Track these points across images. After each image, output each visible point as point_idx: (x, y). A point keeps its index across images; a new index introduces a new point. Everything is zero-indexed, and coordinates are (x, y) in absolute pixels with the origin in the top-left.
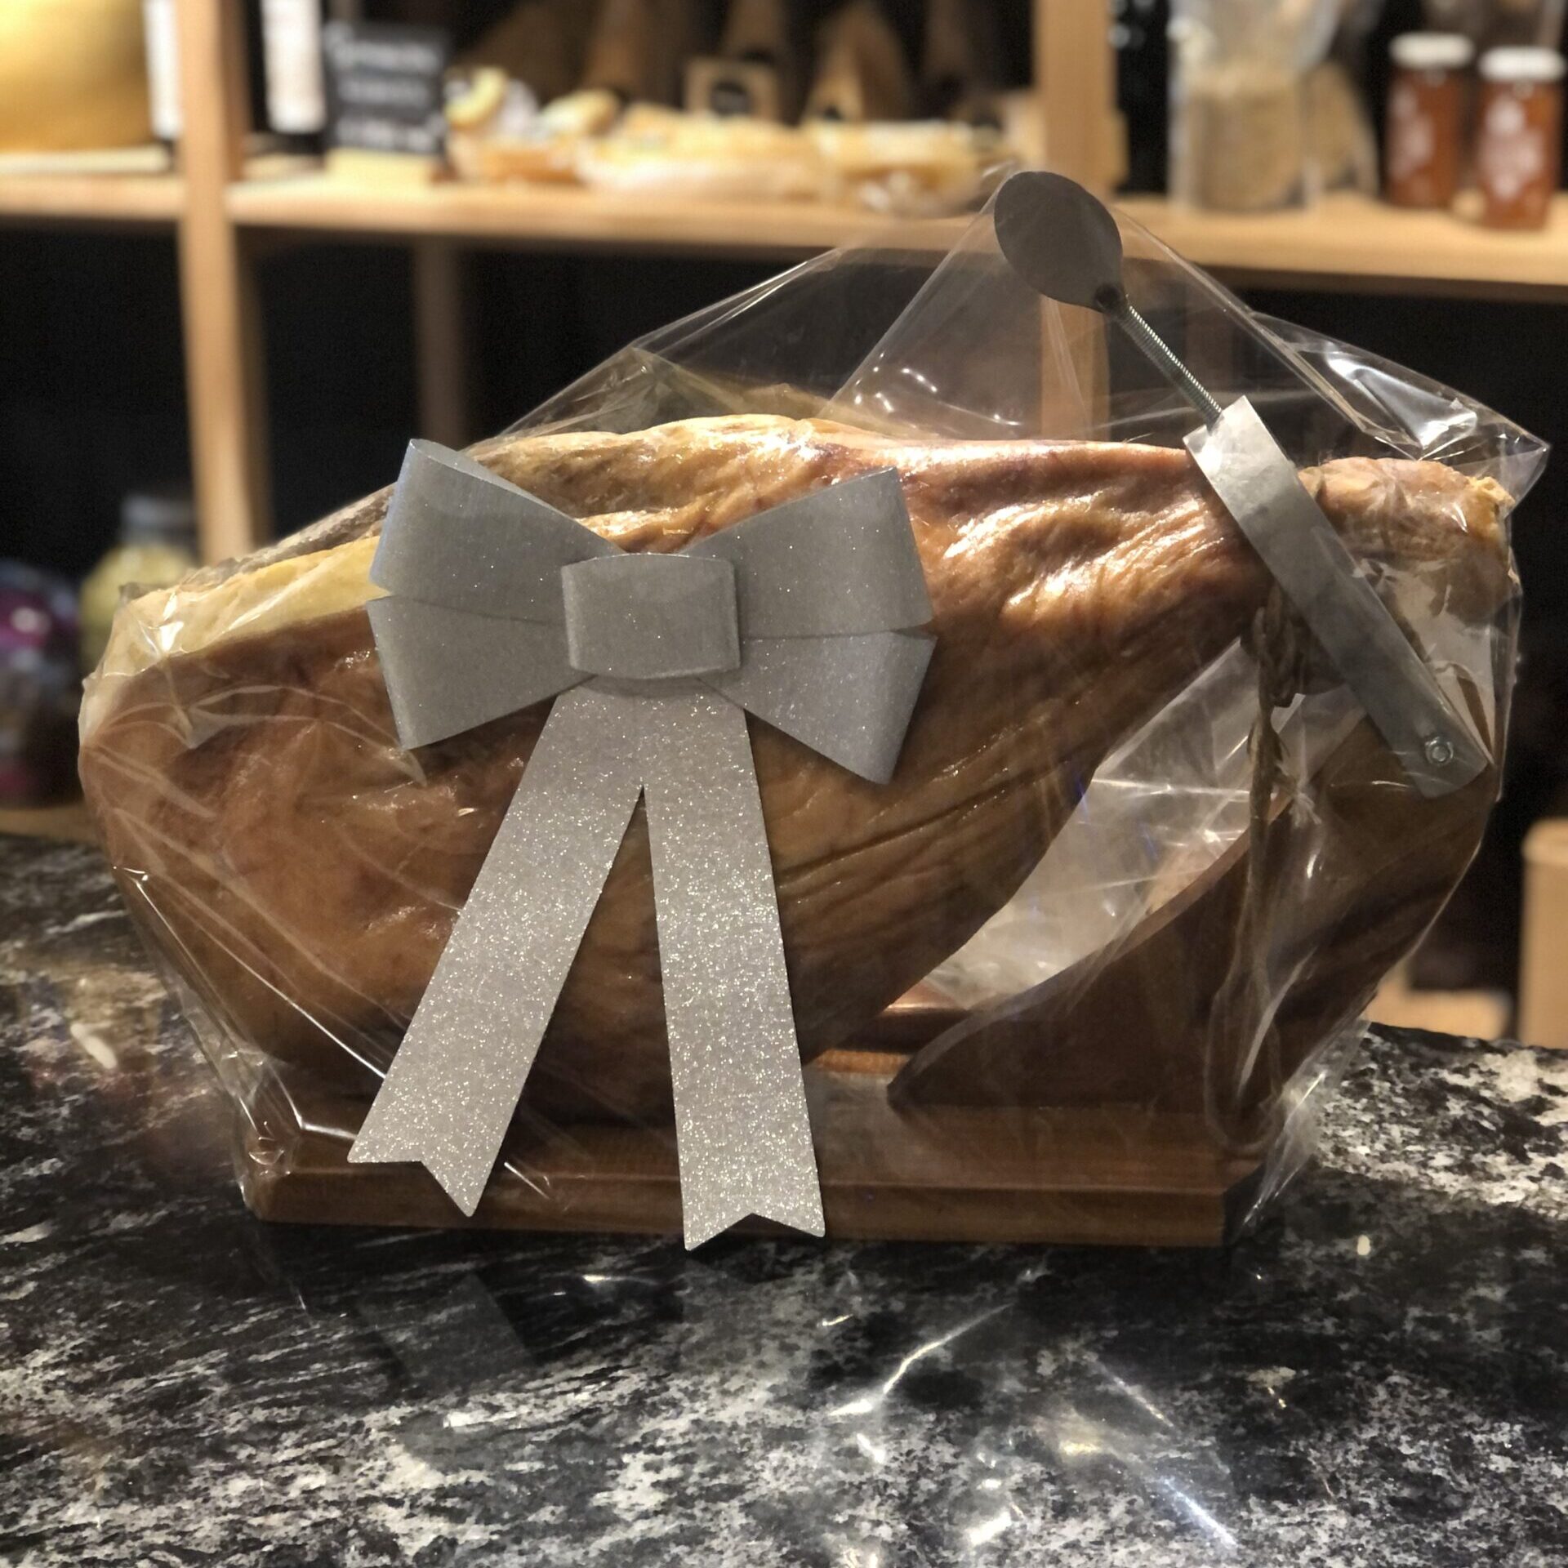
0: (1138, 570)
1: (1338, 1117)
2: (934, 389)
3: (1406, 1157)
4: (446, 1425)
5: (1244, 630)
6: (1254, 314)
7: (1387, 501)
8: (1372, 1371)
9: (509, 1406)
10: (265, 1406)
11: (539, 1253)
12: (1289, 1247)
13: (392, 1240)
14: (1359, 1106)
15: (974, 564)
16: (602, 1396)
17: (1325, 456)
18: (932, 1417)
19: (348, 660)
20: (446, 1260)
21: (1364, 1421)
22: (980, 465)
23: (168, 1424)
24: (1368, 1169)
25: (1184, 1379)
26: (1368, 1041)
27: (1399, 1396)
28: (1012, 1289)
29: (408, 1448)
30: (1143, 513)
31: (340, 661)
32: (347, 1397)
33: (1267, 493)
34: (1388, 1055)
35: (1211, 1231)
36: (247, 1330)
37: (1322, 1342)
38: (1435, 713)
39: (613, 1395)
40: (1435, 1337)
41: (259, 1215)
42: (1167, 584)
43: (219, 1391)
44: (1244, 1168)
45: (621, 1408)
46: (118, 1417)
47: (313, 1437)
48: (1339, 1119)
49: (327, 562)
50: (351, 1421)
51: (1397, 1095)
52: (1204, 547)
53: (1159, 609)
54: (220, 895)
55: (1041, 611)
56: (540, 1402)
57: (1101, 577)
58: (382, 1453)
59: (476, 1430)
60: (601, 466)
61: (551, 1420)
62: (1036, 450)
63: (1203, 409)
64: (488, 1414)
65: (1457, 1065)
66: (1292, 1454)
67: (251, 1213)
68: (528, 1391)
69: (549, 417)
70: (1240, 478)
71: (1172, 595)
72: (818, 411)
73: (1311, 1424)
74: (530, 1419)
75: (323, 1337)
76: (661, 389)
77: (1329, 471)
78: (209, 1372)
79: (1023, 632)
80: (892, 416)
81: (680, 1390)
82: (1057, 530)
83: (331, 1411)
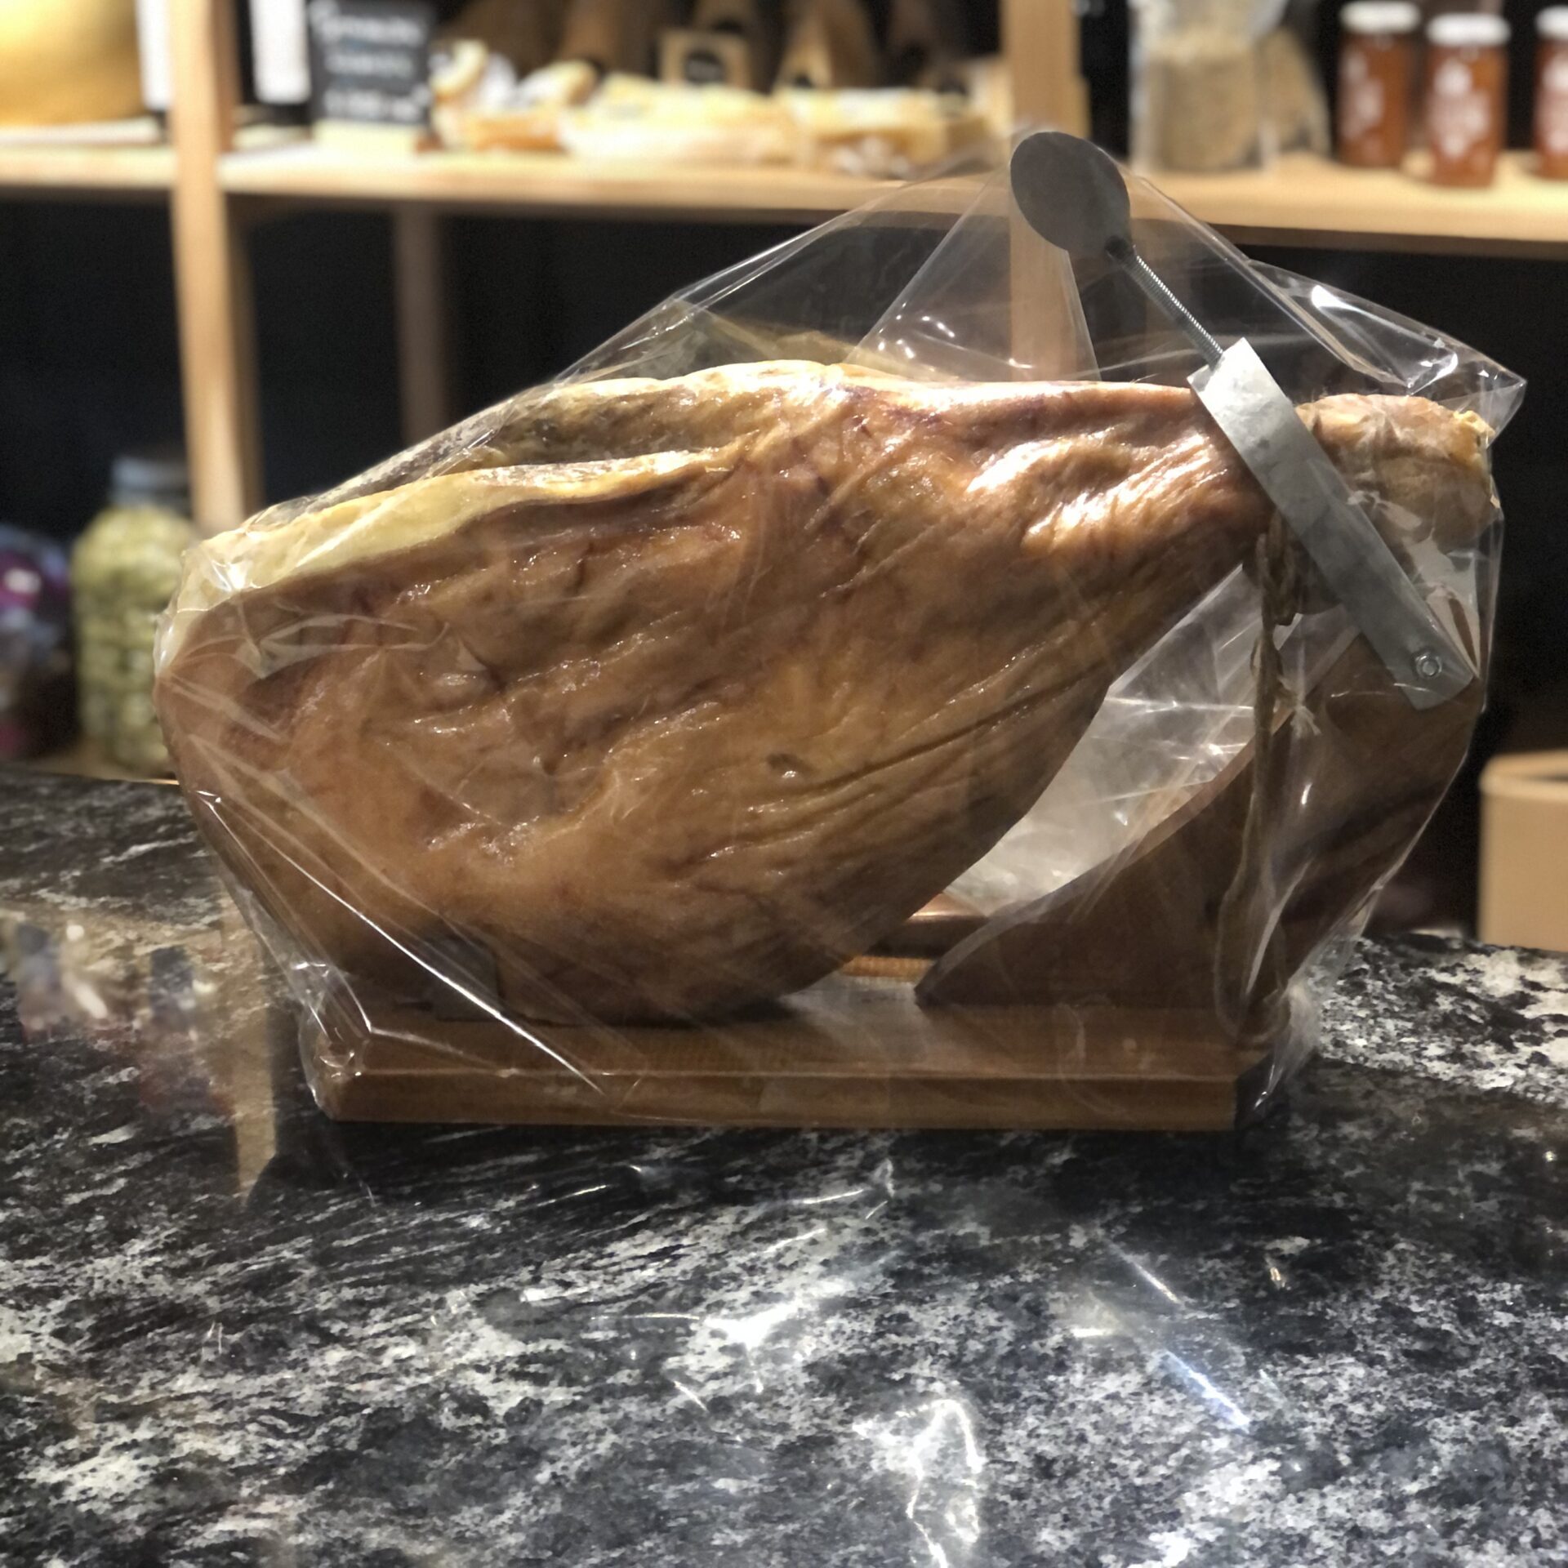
0: (1149, 500)
1: (1335, 1012)
2: (951, 334)
3: (1401, 1048)
4: (523, 1299)
5: (1247, 557)
6: (1250, 261)
7: (1377, 434)
8: (1380, 1239)
9: (580, 1282)
10: (352, 1285)
11: (595, 1146)
12: (1298, 1130)
13: (457, 1136)
14: (1354, 1002)
15: (994, 496)
16: (666, 1272)
17: (1321, 392)
18: (975, 1286)
19: (410, 593)
20: (510, 1153)
21: (1376, 1283)
22: (999, 404)
23: (263, 1303)
24: (1366, 1059)
25: (1206, 1249)
26: (1360, 944)
27: (1406, 1261)
28: (1041, 1172)
29: (489, 1322)
30: (1153, 448)
31: (402, 594)
32: (427, 1276)
33: (1267, 427)
34: (1379, 956)
35: (1224, 1116)
36: (328, 1219)
37: (1331, 1213)
38: (1424, 630)
39: (677, 1271)
40: (1437, 1208)
41: (330, 1115)
42: (1175, 513)
43: (310, 1272)
44: (1254, 1058)
45: (685, 1283)
46: (215, 1298)
47: (399, 1312)
48: (1336, 1014)
49: (389, 502)
50: (434, 1297)
51: (1390, 993)
52: (1210, 477)
53: (1168, 535)
54: (289, 815)
55: (1059, 539)
56: (609, 1278)
57: (1114, 505)
58: (466, 1326)
59: (552, 1303)
60: (646, 409)
61: (621, 1294)
62: (1052, 390)
63: (1206, 350)
64: (561, 1289)
65: (1444, 965)
66: (1310, 1314)
67: (322, 1114)
68: (596, 1269)
69: (595, 364)
70: (1241, 413)
71: (1181, 522)
72: (846, 355)
73: (1327, 1286)
74: (601, 1294)
75: (401, 1224)
76: (700, 338)
77: (1323, 407)
78: (297, 1257)
79: (1042, 557)
80: (912, 361)
81: (739, 1265)
82: (1072, 465)
83: (414, 1289)
